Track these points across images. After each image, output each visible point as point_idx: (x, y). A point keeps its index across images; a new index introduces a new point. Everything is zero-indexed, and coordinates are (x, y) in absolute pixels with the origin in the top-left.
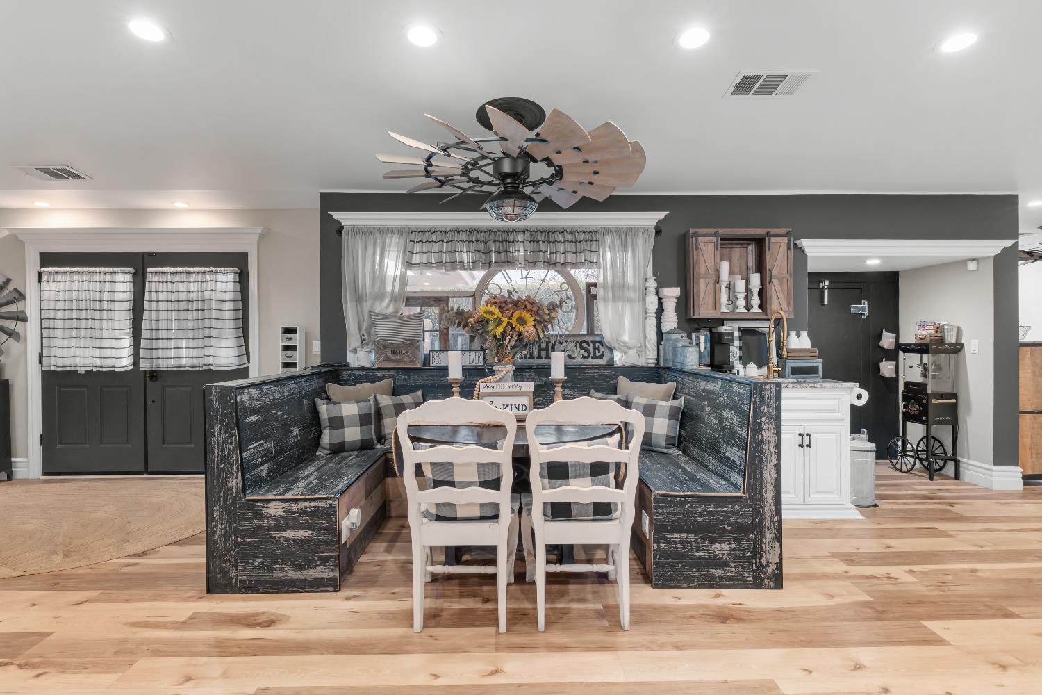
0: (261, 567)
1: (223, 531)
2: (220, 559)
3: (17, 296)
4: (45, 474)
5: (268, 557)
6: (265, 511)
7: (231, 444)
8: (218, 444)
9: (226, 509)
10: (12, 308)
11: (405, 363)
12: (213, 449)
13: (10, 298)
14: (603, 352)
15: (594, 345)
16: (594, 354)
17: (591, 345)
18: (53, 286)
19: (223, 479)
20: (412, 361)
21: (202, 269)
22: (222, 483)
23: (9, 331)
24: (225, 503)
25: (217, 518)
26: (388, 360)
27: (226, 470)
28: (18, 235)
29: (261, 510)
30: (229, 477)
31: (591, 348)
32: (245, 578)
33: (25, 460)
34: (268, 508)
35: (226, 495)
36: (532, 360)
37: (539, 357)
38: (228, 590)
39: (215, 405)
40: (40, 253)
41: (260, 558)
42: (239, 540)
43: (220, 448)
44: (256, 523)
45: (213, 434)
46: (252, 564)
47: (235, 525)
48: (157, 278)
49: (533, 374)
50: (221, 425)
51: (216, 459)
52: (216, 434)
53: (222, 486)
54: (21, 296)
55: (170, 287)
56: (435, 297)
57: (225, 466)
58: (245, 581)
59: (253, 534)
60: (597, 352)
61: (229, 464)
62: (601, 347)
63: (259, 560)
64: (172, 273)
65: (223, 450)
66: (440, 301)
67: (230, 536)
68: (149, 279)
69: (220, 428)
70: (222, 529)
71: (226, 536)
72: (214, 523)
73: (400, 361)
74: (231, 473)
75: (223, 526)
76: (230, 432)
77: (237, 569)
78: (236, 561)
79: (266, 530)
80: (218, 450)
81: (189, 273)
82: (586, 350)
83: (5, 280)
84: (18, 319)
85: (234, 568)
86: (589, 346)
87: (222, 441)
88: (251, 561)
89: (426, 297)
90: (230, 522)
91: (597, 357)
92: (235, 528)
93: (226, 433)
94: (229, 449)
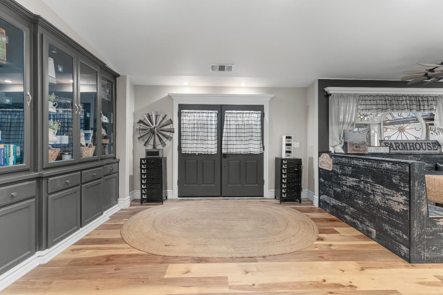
0: (435, 251)
1: (418, 233)
2: (417, 246)
3: (170, 122)
4: (179, 197)
5: (439, 245)
6: (438, 223)
7: (423, 191)
8: (417, 190)
9: (420, 222)
10: (168, 127)
11: (361, 151)
12: (414, 193)
13: (168, 123)
14: (437, 148)
15: (433, 144)
16: (434, 148)
17: (431, 144)
18: (187, 118)
19: (419, 207)
20: (364, 151)
21: (248, 112)
22: (418, 209)
23: (167, 137)
24: (420, 219)
25: (416, 226)
26: (354, 150)
27: (420, 203)
28: (172, 97)
29: (436, 223)
30: (422, 207)
31: (432, 146)
32: (428, 256)
33: (171, 191)
34: (439, 222)
35: (420, 214)
36: (408, 151)
37: (411, 149)
38: (420, 262)
39: (416, 171)
40: (179, 104)
41: (435, 246)
42: (426, 237)
43: (418, 192)
44: (434, 229)
45: (414, 186)
46: (432, 249)
47: (424, 230)
48: (230, 115)
49: (412, 157)
50: (419, 181)
51: (416, 198)
52: (416, 185)
53: (419, 211)
54: (171, 122)
55: (235, 119)
56: (364, 124)
57: (420, 201)
58: (428, 257)
59: (432, 234)
60: (435, 147)
61: (422, 200)
62: (436, 145)
63: (435, 247)
64: (237, 113)
65: (419, 193)
66: (367, 125)
67: (421, 235)
68: (227, 115)
69: (418, 183)
70: (418, 232)
71: (420, 236)
72: (414, 229)
73: (359, 151)
74: (423, 205)
75: (418, 231)
76: (423, 185)
77: (424, 251)
78: (424, 247)
79: (438, 232)
80: (417, 193)
81: (243, 113)
82: (430, 147)
83: (164, 115)
84: (171, 132)
85: (423, 251)
86: (431, 145)
87: (419, 189)
88: (431, 248)
89: (361, 124)
90: (421, 228)
91: (435, 150)
92: (424, 231)
93: (421, 185)
94: (422, 193)
